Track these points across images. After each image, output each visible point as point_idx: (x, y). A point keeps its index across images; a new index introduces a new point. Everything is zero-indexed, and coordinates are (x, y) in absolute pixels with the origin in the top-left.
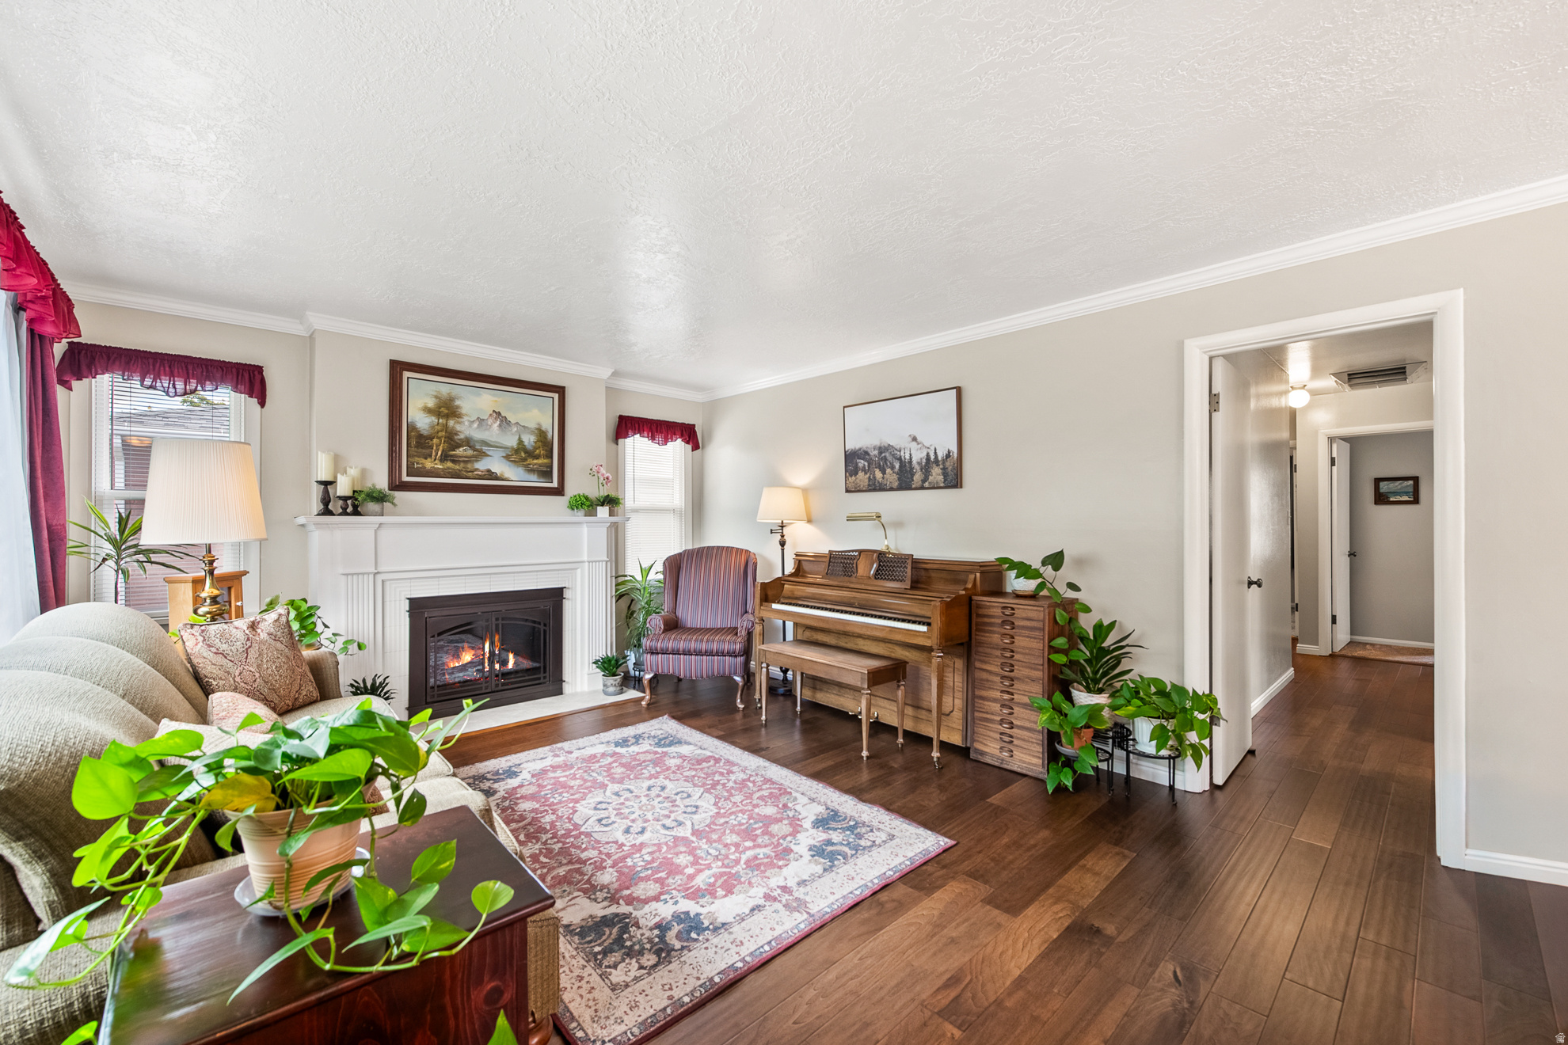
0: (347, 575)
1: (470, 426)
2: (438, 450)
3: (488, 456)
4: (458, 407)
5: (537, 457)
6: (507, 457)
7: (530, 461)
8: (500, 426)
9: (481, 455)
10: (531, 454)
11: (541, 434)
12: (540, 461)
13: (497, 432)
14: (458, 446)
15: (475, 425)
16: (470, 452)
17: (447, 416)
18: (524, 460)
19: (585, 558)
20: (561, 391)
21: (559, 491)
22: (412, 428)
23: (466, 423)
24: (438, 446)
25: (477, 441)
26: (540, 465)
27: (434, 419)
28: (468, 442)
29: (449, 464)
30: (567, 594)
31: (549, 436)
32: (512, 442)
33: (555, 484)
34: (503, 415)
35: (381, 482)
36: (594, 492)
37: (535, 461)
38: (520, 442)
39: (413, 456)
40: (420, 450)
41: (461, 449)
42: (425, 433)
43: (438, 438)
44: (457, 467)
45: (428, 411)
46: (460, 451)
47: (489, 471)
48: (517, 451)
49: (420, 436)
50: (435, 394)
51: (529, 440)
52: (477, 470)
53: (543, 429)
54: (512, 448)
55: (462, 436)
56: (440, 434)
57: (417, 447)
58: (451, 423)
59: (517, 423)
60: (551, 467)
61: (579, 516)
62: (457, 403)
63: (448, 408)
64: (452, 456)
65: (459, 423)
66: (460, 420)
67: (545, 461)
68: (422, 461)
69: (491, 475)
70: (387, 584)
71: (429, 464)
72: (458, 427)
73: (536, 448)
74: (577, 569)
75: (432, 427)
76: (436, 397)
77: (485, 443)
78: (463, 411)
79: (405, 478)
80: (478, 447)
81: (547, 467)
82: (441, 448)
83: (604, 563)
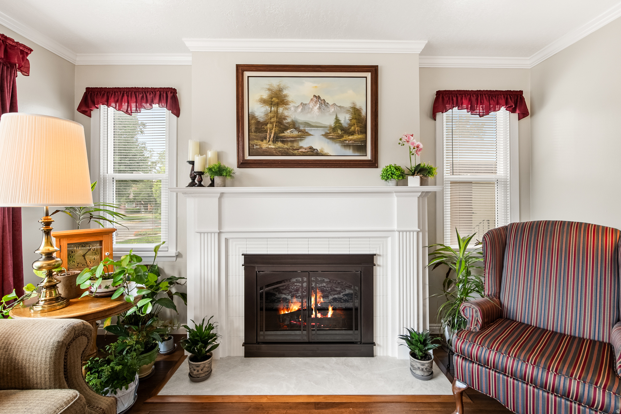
0: (201, 233)
1: (295, 111)
2: (271, 133)
3: (310, 135)
4: (285, 96)
5: (352, 133)
6: (326, 135)
7: (346, 137)
8: (320, 108)
9: (304, 134)
10: (346, 131)
11: (356, 112)
12: (356, 137)
13: (318, 114)
14: (286, 129)
15: (300, 110)
16: (296, 133)
17: (277, 105)
18: (341, 136)
19: (395, 228)
20: (374, 70)
21: (373, 163)
22: (251, 117)
23: (292, 109)
24: (271, 129)
25: (301, 123)
26: (355, 141)
27: (268, 108)
28: (294, 125)
29: (280, 144)
30: (378, 261)
31: (363, 113)
32: (330, 121)
33: (369, 157)
34: (322, 98)
35: (231, 161)
36: (406, 163)
37: (351, 137)
38: (337, 121)
39: (253, 139)
40: (258, 134)
41: (289, 131)
42: (261, 120)
43: (271, 123)
44: (286, 146)
45: (264, 102)
46: (288, 133)
47: (311, 148)
48: (334, 129)
49: (258, 123)
50: (268, 87)
51: (345, 119)
52: (301, 147)
53: (358, 107)
54: (330, 127)
55: (289, 120)
56: (272, 120)
57: (255, 132)
58: (281, 110)
59: (334, 104)
60: (365, 141)
61: (391, 185)
62: (285, 92)
63: (278, 98)
64: (281, 137)
65: (287, 109)
66: (287, 106)
67: (360, 136)
68: (260, 142)
69: (313, 151)
70: (230, 242)
71: (265, 145)
72: (286, 113)
73: (350, 126)
74: (387, 237)
75: (267, 115)
76: (269, 90)
77: (308, 124)
78: (290, 99)
79: (248, 157)
80: (302, 128)
81: (362, 142)
82: (273, 131)
83: (415, 233)
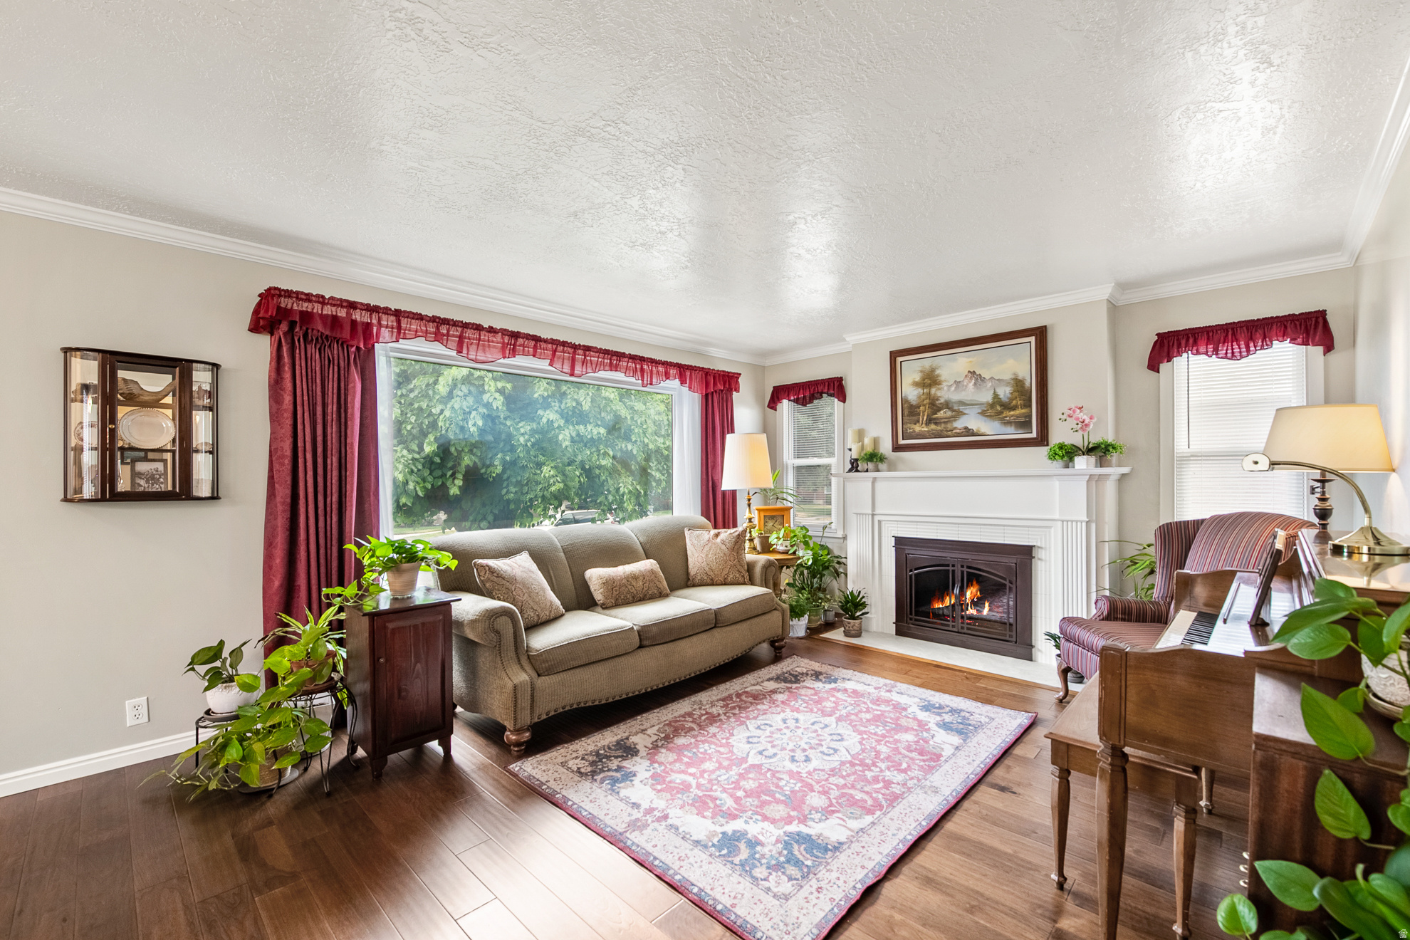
0: (857, 514)
1: (949, 390)
2: (924, 415)
3: (965, 414)
4: (938, 376)
5: (1014, 408)
6: (983, 413)
7: (1006, 413)
8: (975, 384)
9: (959, 414)
10: (1006, 406)
11: (1018, 384)
12: (1018, 412)
13: (973, 390)
14: (939, 410)
15: (953, 388)
16: (949, 413)
17: (930, 386)
18: (1001, 413)
19: (1057, 517)
20: (1040, 333)
21: (1042, 440)
22: (904, 401)
23: (946, 388)
24: (924, 412)
25: (955, 403)
26: (1017, 416)
27: (920, 390)
28: (947, 405)
29: (933, 426)
30: (1039, 554)
31: (1027, 384)
32: (987, 397)
33: (1034, 435)
34: (977, 373)
35: (886, 447)
36: (1076, 440)
37: (1012, 413)
38: (996, 395)
39: (907, 423)
40: (911, 418)
41: (942, 412)
42: (914, 403)
43: (924, 405)
44: (939, 428)
45: (916, 384)
46: (941, 414)
47: (966, 428)
48: (992, 406)
49: (911, 406)
50: (920, 369)
51: (1005, 392)
52: (955, 428)
53: (1020, 377)
54: (988, 403)
55: (942, 400)
56: (925, 402)
57: (909, 416)
58: (933, 391)
59: (992, 378)
60: (1030, 416)
61: (1056, 467)
62: (938, 372)
63: (930, 379)
64: (934, 419)
65: (939, 389)
66: (940, 386)
67: (1023, 411)
68: (913, 426)
69: (968, 432)
70: (883, 523)
71: (918, 428)
72: (939, 394)
73: (1011, 400)
74: (1050, 527)
75: (919, 397)
76: (921, 371)
77: (962, 403)
78: (942, 378)
79: (901, 442)
80: (956, 408)
81: (1026, 417)
82: (926, 414)
83: (1084, 524)
